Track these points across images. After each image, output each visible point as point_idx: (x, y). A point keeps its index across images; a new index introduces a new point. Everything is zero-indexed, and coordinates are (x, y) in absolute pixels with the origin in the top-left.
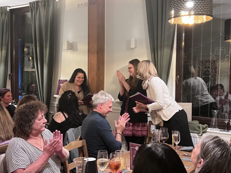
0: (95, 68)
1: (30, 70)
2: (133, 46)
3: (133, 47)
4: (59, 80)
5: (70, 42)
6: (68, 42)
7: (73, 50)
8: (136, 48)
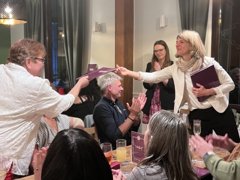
0: (123, 50)
3: (163, 26)
4: (89, 65)
5: (99, 23)
6: (97, 23)
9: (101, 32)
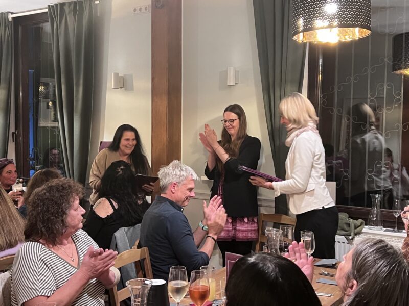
0: (165, 120)
1: (50, 125)
2: (231, 82)
3: (232, 84)
4: (101, 142)
5: (120, 75)
6: (117, 75)
7: (125, 90)
8: (238, 85)
9: (123, 89)
